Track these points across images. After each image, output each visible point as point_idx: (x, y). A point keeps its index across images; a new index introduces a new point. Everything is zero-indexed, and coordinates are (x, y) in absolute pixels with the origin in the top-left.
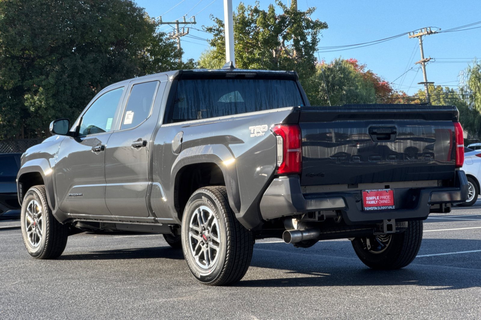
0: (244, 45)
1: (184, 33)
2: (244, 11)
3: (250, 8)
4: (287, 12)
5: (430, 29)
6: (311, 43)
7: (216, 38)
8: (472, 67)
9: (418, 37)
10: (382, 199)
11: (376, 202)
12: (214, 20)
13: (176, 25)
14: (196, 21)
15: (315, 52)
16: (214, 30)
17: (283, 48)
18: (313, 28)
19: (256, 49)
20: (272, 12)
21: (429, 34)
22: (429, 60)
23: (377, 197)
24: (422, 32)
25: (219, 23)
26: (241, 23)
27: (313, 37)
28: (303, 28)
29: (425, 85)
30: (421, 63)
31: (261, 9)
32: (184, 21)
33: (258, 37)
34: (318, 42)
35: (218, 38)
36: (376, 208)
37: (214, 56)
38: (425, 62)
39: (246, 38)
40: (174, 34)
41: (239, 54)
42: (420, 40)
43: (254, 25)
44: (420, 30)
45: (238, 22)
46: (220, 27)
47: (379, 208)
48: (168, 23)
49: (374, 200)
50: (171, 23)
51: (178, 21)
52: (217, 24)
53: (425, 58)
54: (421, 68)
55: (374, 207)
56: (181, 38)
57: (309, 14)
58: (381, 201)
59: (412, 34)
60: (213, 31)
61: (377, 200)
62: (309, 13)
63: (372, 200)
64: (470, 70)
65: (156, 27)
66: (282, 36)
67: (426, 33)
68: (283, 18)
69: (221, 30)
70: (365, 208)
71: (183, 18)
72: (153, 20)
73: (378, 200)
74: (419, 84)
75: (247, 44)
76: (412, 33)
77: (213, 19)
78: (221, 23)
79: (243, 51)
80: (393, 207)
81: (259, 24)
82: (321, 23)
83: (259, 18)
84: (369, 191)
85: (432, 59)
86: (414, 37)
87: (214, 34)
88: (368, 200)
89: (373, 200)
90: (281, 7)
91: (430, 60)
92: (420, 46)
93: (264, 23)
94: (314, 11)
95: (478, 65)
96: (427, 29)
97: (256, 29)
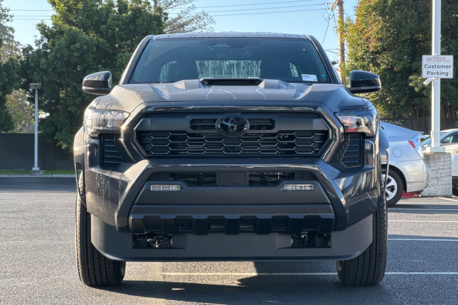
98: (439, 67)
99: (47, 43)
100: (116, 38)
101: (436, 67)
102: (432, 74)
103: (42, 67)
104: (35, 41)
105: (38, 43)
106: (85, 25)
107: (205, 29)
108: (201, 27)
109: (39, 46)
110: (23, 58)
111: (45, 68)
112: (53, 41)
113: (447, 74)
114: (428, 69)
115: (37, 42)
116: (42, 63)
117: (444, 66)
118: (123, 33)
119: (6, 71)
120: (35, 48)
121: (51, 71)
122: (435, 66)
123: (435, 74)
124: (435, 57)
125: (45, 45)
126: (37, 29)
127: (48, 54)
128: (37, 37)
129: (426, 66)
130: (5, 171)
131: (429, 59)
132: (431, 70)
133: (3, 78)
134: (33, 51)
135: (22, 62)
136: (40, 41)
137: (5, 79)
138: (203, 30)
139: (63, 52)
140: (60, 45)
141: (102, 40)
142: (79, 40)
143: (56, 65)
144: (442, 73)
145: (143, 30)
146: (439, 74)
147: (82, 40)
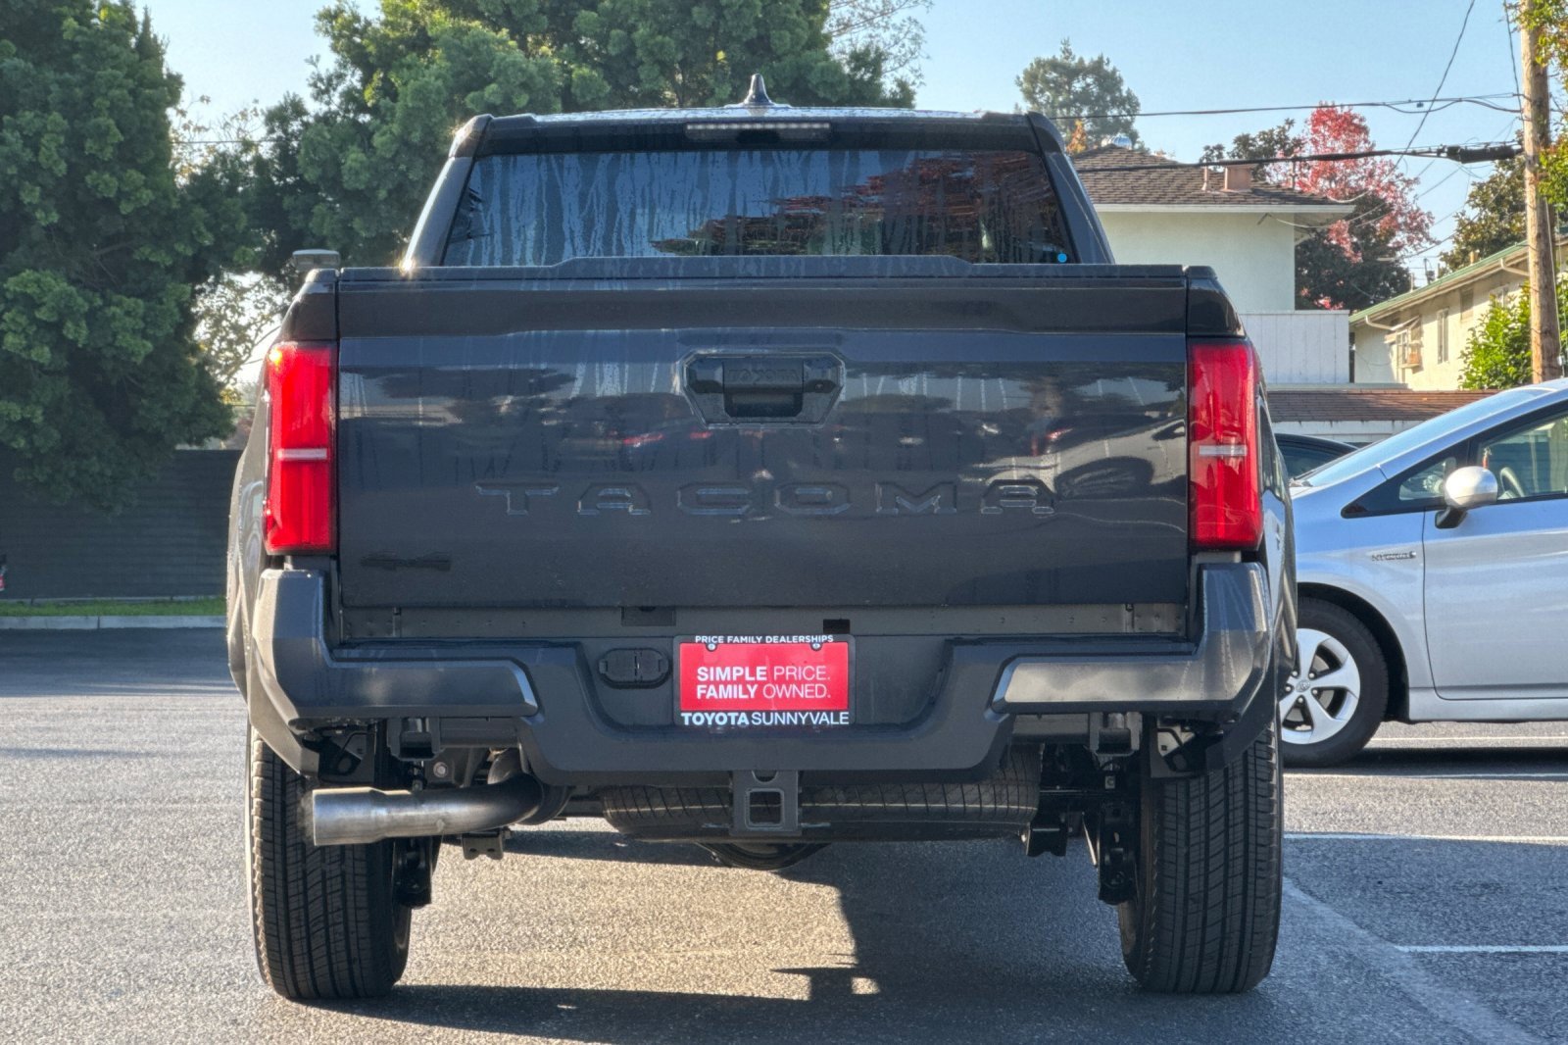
10: (781, 681)
11: (745, 691)
23: (759, 668)
36: (743, 719)
47: (759, 719)
49: (741, 680)
55: (733, 715)
58: (775, 688)
61: (756, 682)
63: (726, 683)
70: (686, 716)
73: (761, 684)
80: (837, 718)
84: (711, 642)
88: (708, 683)
89: (732, 682)
99: (358, 86)
100: (641, 63)
103: (349, 182)
104: (312, 81)
105: (323, 87)
106: (514, 12)
107: (886, 28)
108: (869, 21)
109: (326, 97)
110: (266, 150)
111: (363, 187)
112: (385, 80)
115: (319, 84)
116: (351, 169)
118: (667, 39)
119: (204, 204)
120: (314, 108)
121: (385, 200)
125: (350, 96)
126: (320, 30)
127: (372, 134)
128: (319, 65)
130: (196, 602)
133: (195, 232)
134: (305, 118)
135: (260, 164)
136: (330, 79)
137: (200, 234)
138: (880, 31)
139: (433, 120)
140: (421, 93)
141: (585, 71)
142: (499, 72)
143: (404, 174)
145: (746, 29)
147: (510, 71)
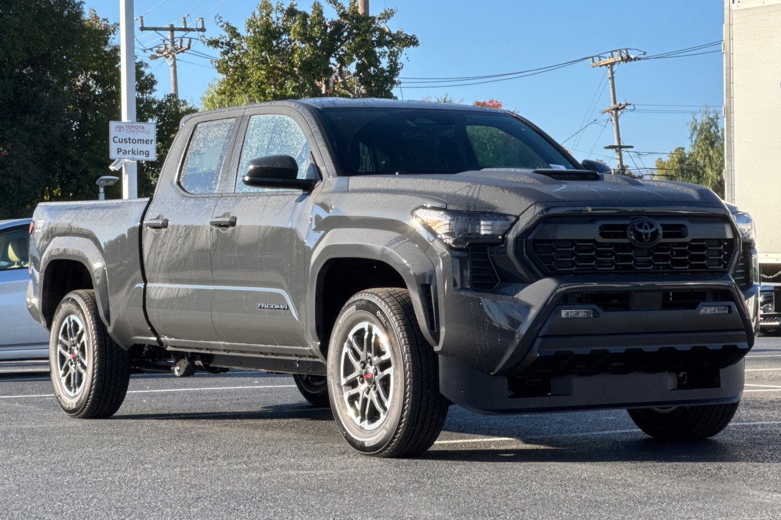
0: (268, 72)
1: (181, 47)
2: (270, 12)
3: (280, 6)
4: (343, 15)
5: (627, 53)
6: (388, 71)
7: (224, 59)
8: (699, 121)
9: (606, 65)
12: (222, 26)
13: (169, 32)
14: (205, 27)
15: (395, 86)
16: (222, 43)
17: (339, 78)
18: (389, 44)
19: (288, 79)
20: (318, 15)
21: (626, 61)
22: (624, 108)
24: (613, 57)
25: (231, 32)
26: (263, 33)
27: (391, 61)
28: (374, 44)
29: (616, 151)
30: (611, 112)
31: (299, 8)
32: (183, 27)
33: (293, 58)
34: (399, 69)
35: (229, 58)
37: (220, 89)
38: (617, 109)
39: (271, 59)
40: (166, 48)
41: (259, 87)
42: (609, 72)
43: (287, 38)
44: (610, 53)
45: (258, 32)
46: (231, 40)
48: (155, 29)
50: (161, 29)
51: (172, 26)
52: (226, 34)
53: (618, 103)
54: (611, 120)
56: (177, 56)
57: (384, 20)
59: (596, 59)
60: (220, 45)
62: (384, 18)
64: (695, 127)
65: (109, 36)
66: (335, 57)
67: (620, 59)
68: (338, 27)
69: (234, 44)
71: (183, 20)
72: (106, 22)
74: (607, 148)
75: (274, 70)
76: (598, 58)
77: (222, 24)
78: (235, 32)
79: (267, 82)
81: (294, 36)
82: (406, 37)
83: (295, 25)
85: (630, 104)
86: (600, 66)
87: (222, 50)
90: (334, 6)
91: (626, 107)
92: (610, 81)
93: (305, 34)
94: (392, 16)
95: (710, 119)
96: (620, 52)
97: (291, 44)
98: (135, 141)
101: (131, 141)
102: (125, 152)
113: (147, 153)
114: (119, 145)
117: (143, 140)
122: (129, 139)
123: (129, 154)
124: (128, 125)
129: (116, 140)
131: (119, 128)
132: (123, 146)
144: (140, 151)
146: (136, 152)
